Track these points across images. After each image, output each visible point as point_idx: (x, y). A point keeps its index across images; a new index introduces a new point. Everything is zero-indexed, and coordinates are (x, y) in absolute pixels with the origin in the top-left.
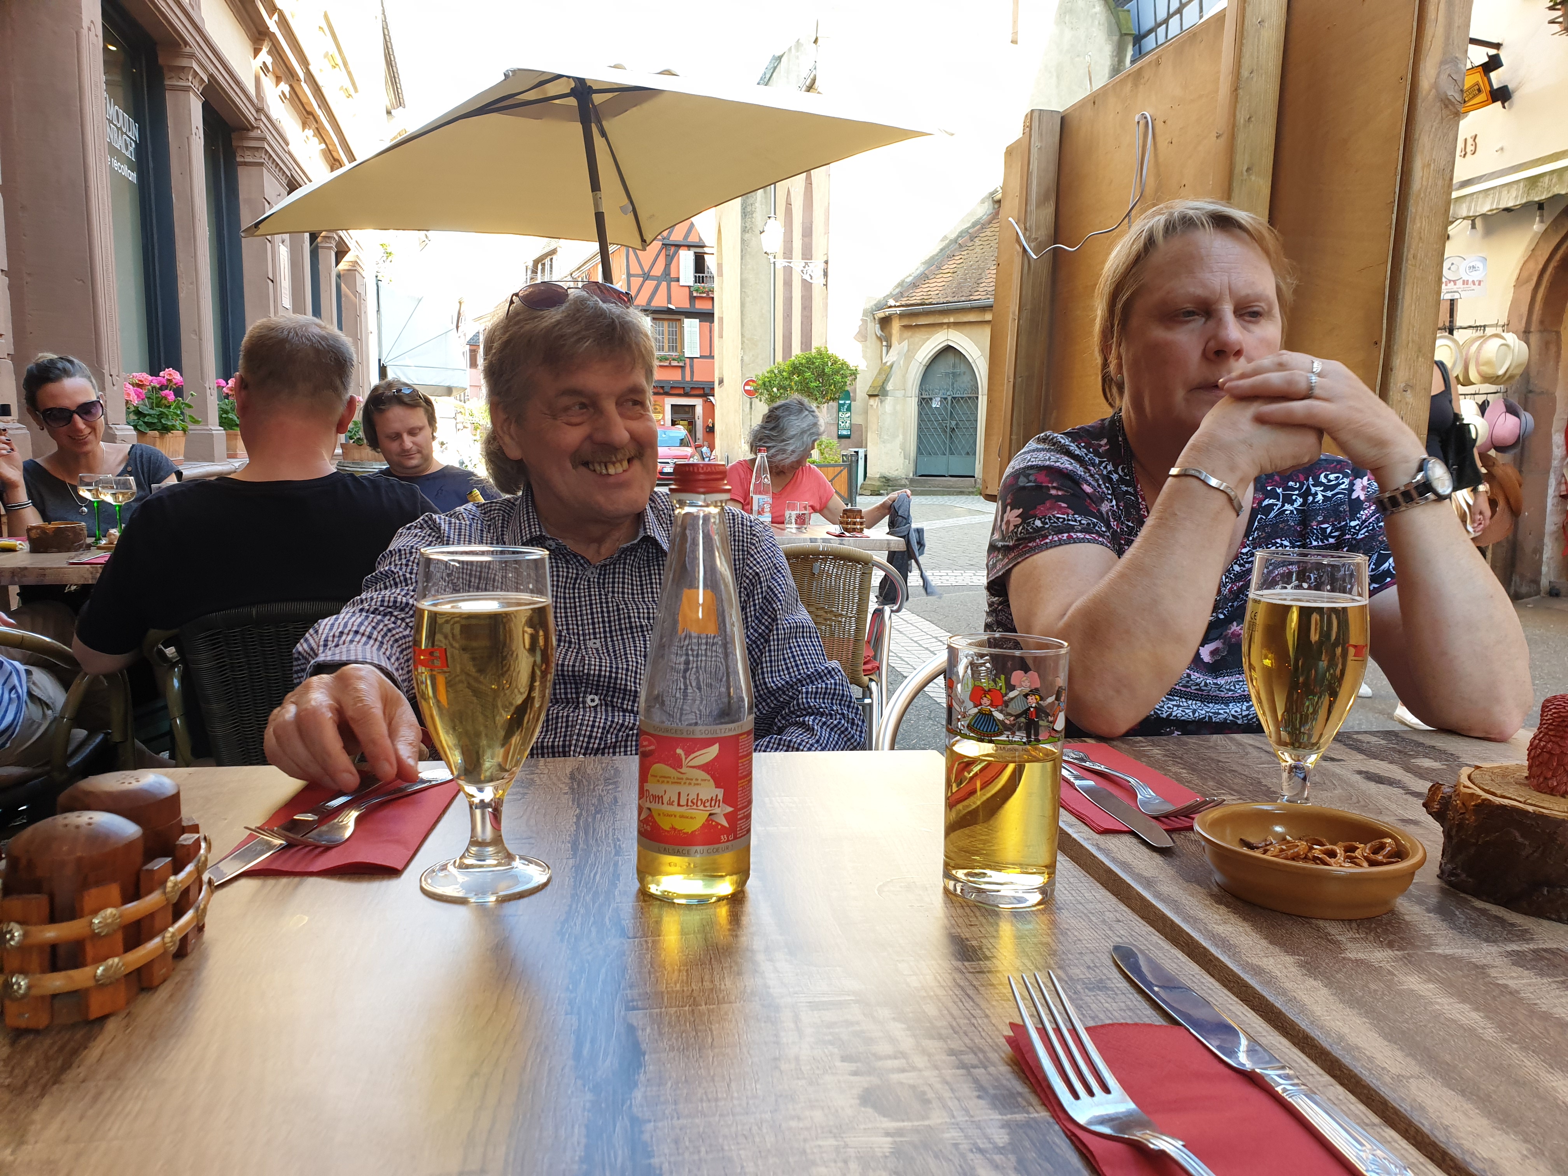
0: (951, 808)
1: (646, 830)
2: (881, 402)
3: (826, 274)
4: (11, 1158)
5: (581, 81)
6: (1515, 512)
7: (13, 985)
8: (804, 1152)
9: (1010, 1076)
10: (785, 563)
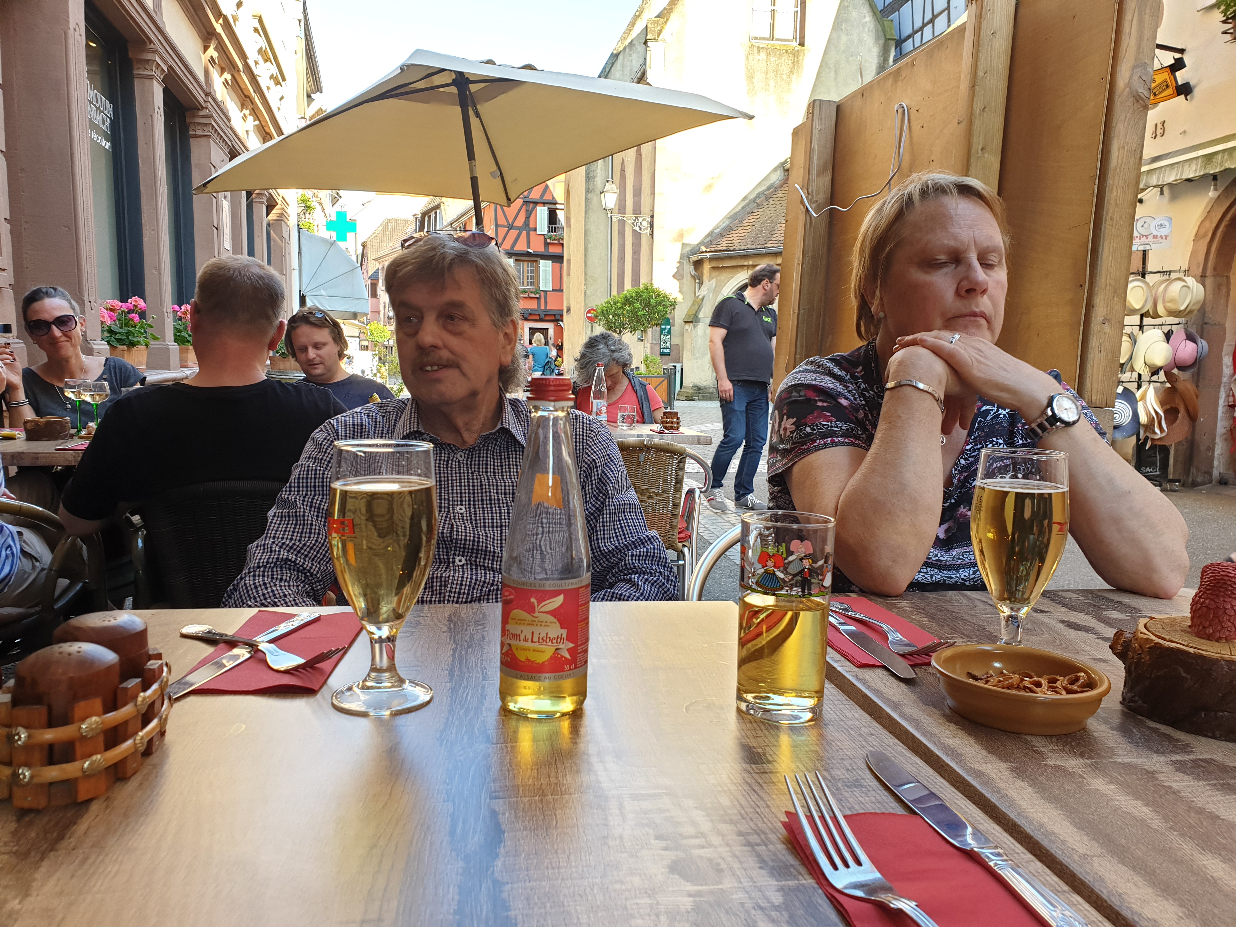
0: (743, 647)
1: (507, 661)
2: (695, 327)
3: (652, 226)
4: (19, 907)
5: (460, 74)
6: (1193, 418)
7: (19, 775)
8: (626, 908)
9: (784, 852)
10: (618, 454)
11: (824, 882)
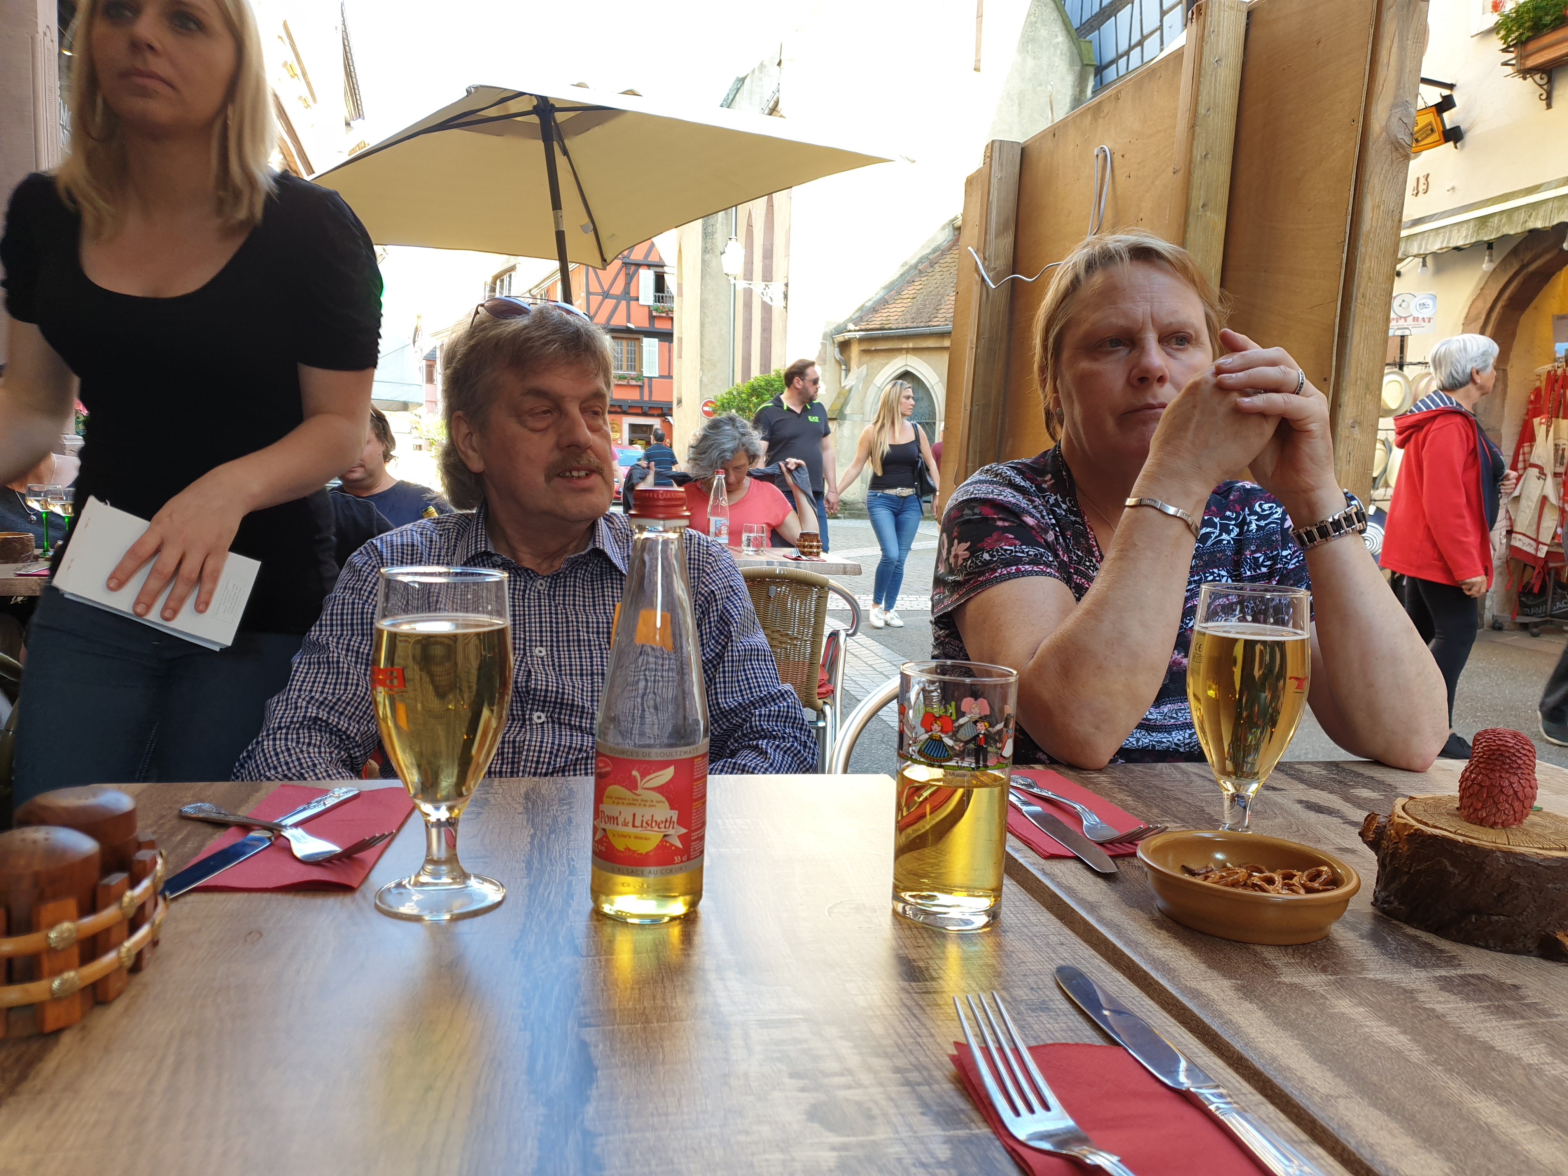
0: (901, 833)
1: (601, 850)
3: (786, 297)
5: (543, 100)
9: (953, 1093)
10: (743, 586)
11: (1002, 1132)
